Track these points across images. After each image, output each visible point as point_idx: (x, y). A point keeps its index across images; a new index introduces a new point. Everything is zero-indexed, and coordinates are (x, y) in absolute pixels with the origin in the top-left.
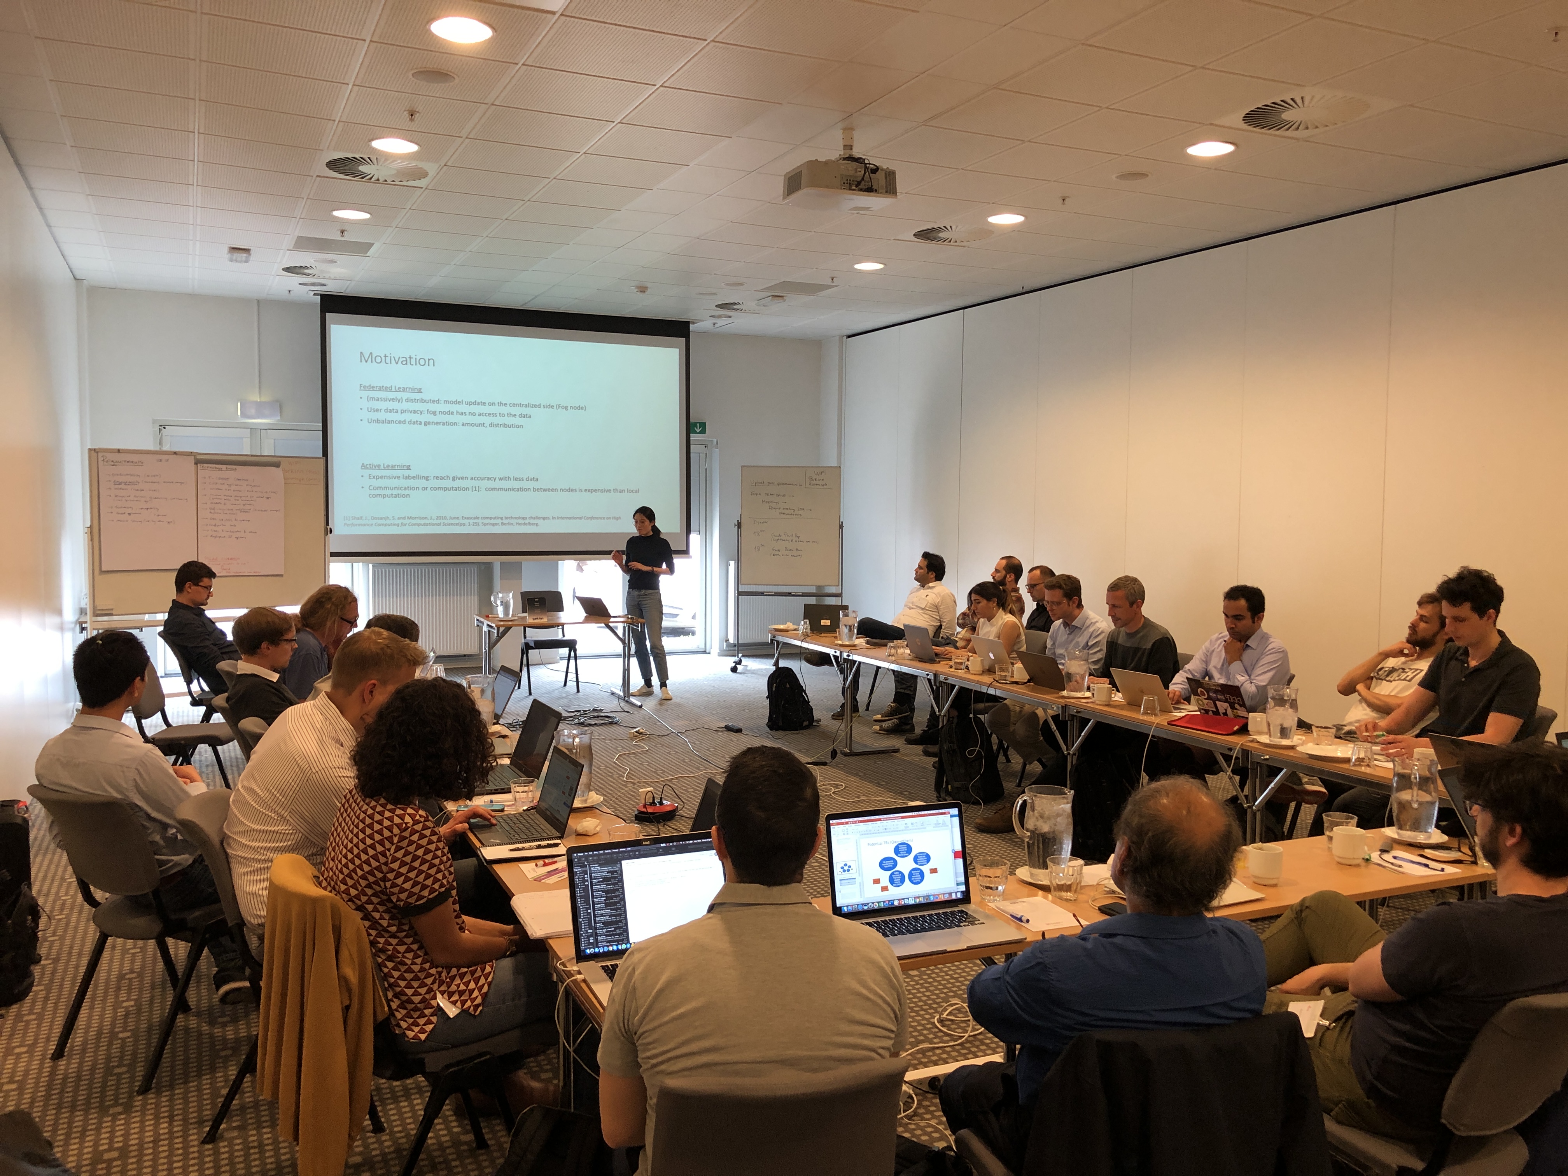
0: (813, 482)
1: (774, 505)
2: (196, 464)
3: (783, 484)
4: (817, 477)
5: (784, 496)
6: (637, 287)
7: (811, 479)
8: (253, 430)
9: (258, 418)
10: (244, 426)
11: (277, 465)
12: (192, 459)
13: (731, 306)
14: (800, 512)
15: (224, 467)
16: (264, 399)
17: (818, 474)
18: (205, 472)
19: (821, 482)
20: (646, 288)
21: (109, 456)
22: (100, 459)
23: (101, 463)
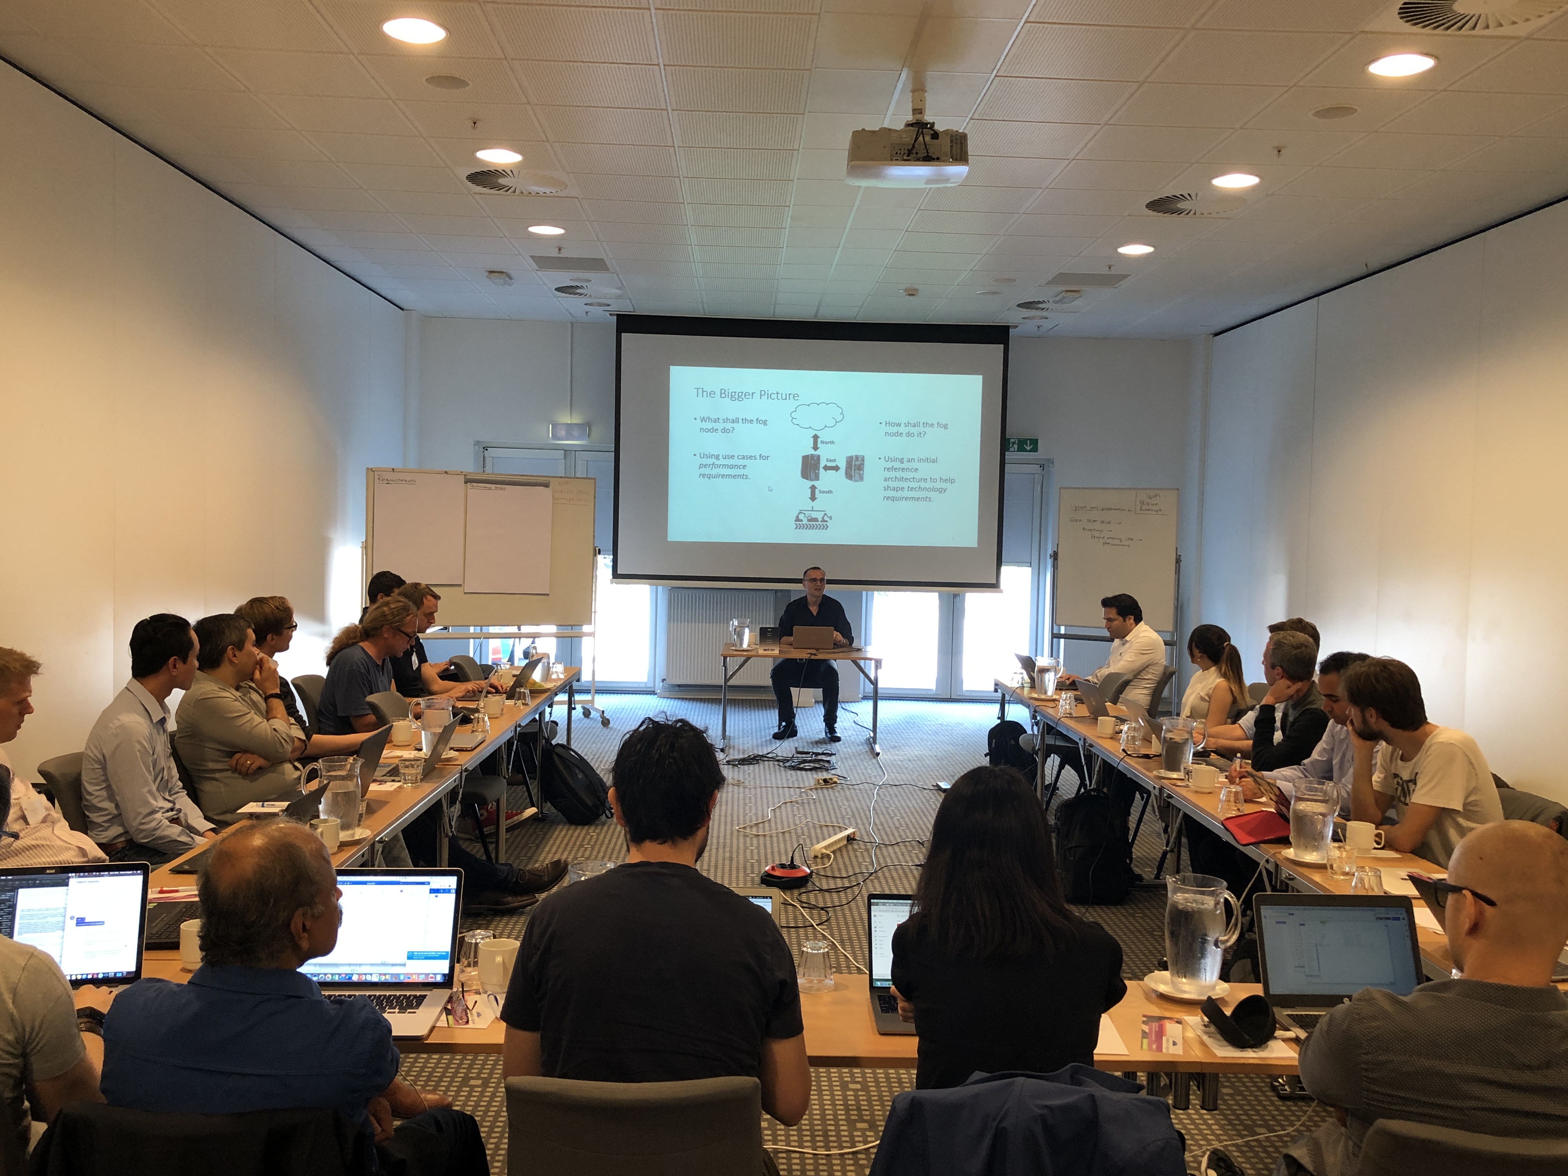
0: (1144, 507)
1: (1097, 534)
2: (466, 483)
3: (1108, 509)
4: (1149, 501)
5: (1109, 523)
6: (906, 290)
7: (1143, 503)
8: (567, 451)
9: (568, 440)
10: (556, 448)
11: (546, 485)
12: (462, 479)
13: (1033, 305)
14: (1129, 542)
15: (493, 486)
16: (575, 421)
17: (1150, 497)
18: (475, 491)
19: (1153, 508)
20: (917, 290)
21: (386, 475)
22: (377, 477)
23: (377, 481)
